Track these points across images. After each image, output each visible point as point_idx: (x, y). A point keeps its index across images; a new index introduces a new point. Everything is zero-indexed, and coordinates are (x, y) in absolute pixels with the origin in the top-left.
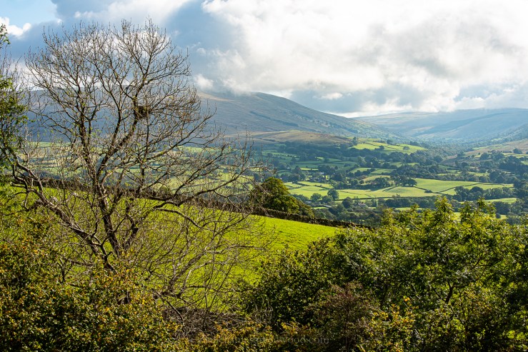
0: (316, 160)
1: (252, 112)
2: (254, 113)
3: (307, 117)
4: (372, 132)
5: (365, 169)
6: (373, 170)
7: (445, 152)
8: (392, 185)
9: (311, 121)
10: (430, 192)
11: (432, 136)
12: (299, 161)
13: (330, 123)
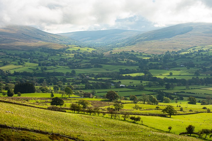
0: (56, 55)
1: (22, 34)
2: (24, 34)
3: (43, 35)
4: (68, 40)
5: (79, 60)
6: (82, 60)
7: (103, 51)
8: (93, 67)
9: (45, 37)
10: (108, 70)
11: (90, 41)
12: (50, 56)
13: (52, 37)
